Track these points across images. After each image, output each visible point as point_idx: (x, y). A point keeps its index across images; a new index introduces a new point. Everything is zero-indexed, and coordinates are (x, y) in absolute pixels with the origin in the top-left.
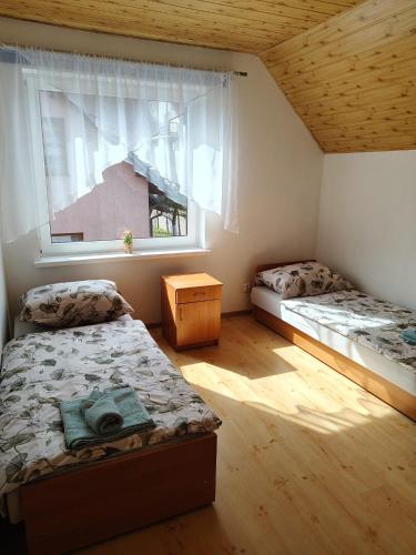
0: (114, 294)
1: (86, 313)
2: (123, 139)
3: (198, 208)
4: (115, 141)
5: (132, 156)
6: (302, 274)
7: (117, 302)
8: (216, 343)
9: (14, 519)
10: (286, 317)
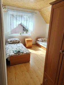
0: (19, 40)
1: (15, 42)
2: (20, 21)
3: (30, 30)
4: (19, 21)
5: (21, 23)
6: (43, 39)
7: (19, 41)
8: (31, 47)
9: (9, 60)
10: (40, 44)
